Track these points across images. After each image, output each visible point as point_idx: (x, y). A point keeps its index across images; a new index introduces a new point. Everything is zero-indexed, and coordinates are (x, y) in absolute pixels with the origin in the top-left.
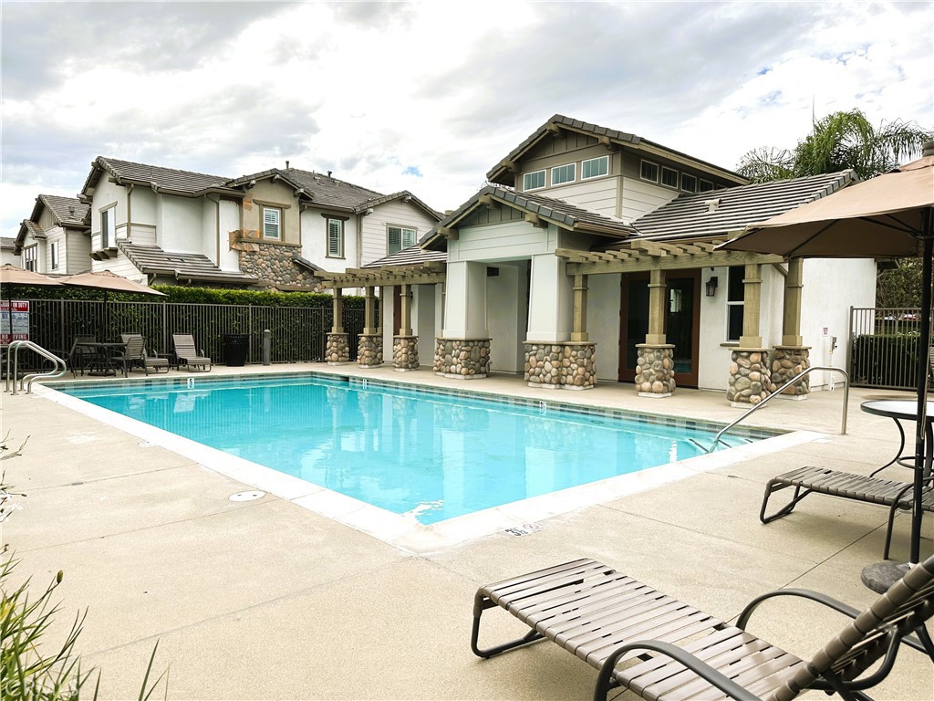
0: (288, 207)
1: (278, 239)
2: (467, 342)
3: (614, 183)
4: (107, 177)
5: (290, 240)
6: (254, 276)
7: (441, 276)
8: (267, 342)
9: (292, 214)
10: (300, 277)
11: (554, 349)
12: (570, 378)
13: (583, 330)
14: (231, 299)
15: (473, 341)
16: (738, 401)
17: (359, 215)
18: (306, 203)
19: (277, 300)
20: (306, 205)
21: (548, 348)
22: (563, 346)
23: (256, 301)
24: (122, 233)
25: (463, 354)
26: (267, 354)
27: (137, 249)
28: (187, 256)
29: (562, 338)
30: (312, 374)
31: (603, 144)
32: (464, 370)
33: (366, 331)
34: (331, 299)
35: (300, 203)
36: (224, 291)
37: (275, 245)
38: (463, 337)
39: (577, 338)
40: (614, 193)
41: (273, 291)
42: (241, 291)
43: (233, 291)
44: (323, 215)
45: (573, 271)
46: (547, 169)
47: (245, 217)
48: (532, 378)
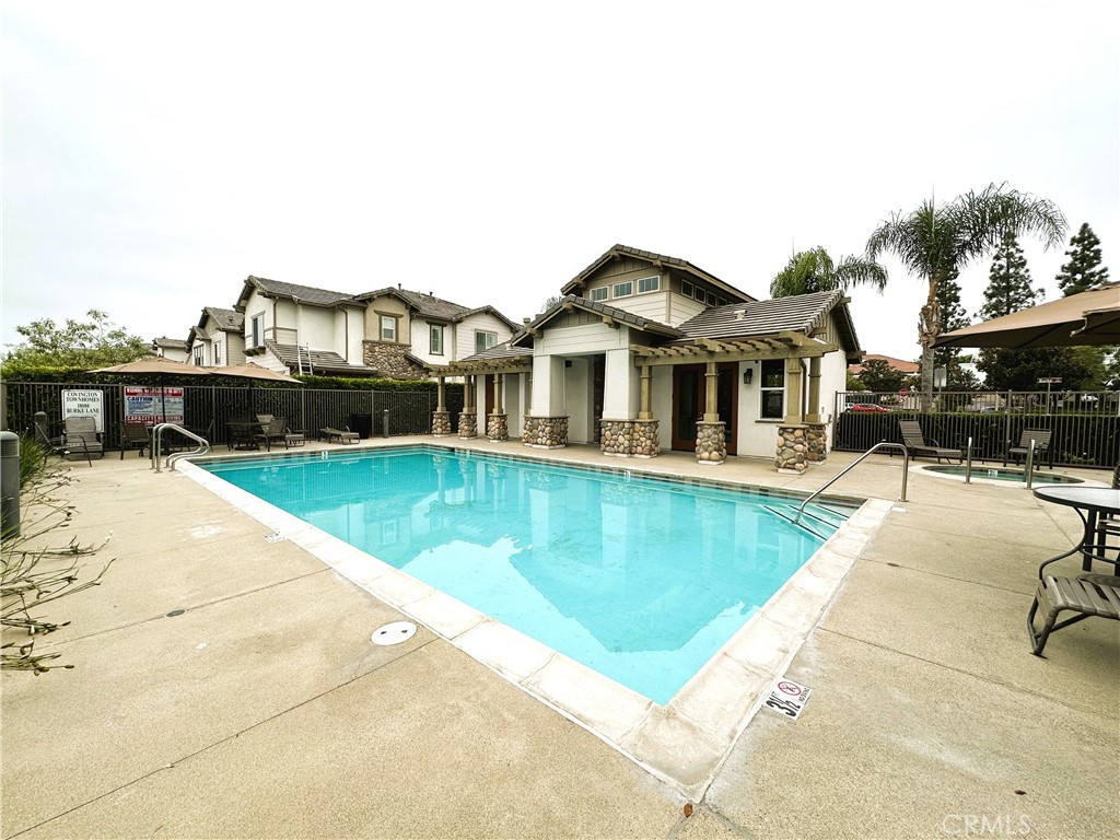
0: (402, 316)
1: (394, 340)
2: (551, 419)
3: (664, 296)
4: (256, 293)
5: (403, 340)
6: (375, 368)
7: (528, 367)
8: (386, 419)
9: (404, 322)
10: (410, 369)
11: (627, 425)
12: (639, 449)
13: (649, 410)
14: (358, 386)
15: (555, 419)
16: (784, 467)
17: (455, 323)
18: (414, 312)
19: (394, 386)
20: (415, 314)
21: (621, 425)
22: (633, 423)
23: (377, 387)
24: (269, 335)
25: (547, 429)
26: (386, 429)
27: (281, 347)
28: (322, 353)
29: (632, 417)
30: (423, 446)
31: (657, 266)
32: (548, 442)
33: (465, 410)
34: (436, 385)
35: (410, 313)
36: (351, 380)
37: (391, 345)
38: (547, 415)
39: (645, 417)
40: (664, 304)
41: (390, 379)
42: (365, 380)
43: (359, 380)
44: (428, 323)
45: (641, 363)
46: (609, 285)
47: (368, 324)
48: (608, 449)
